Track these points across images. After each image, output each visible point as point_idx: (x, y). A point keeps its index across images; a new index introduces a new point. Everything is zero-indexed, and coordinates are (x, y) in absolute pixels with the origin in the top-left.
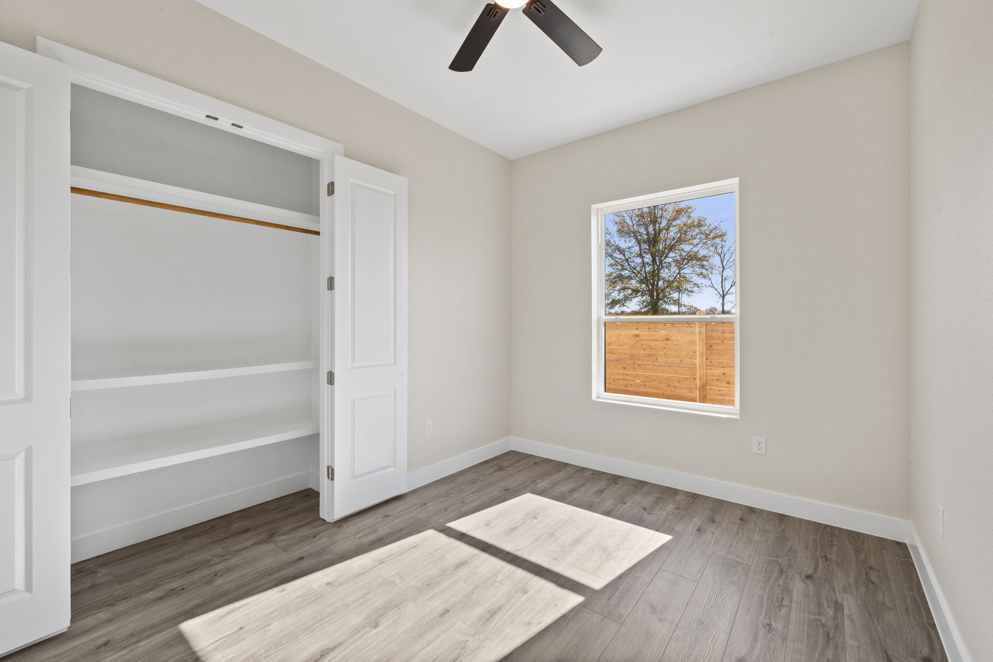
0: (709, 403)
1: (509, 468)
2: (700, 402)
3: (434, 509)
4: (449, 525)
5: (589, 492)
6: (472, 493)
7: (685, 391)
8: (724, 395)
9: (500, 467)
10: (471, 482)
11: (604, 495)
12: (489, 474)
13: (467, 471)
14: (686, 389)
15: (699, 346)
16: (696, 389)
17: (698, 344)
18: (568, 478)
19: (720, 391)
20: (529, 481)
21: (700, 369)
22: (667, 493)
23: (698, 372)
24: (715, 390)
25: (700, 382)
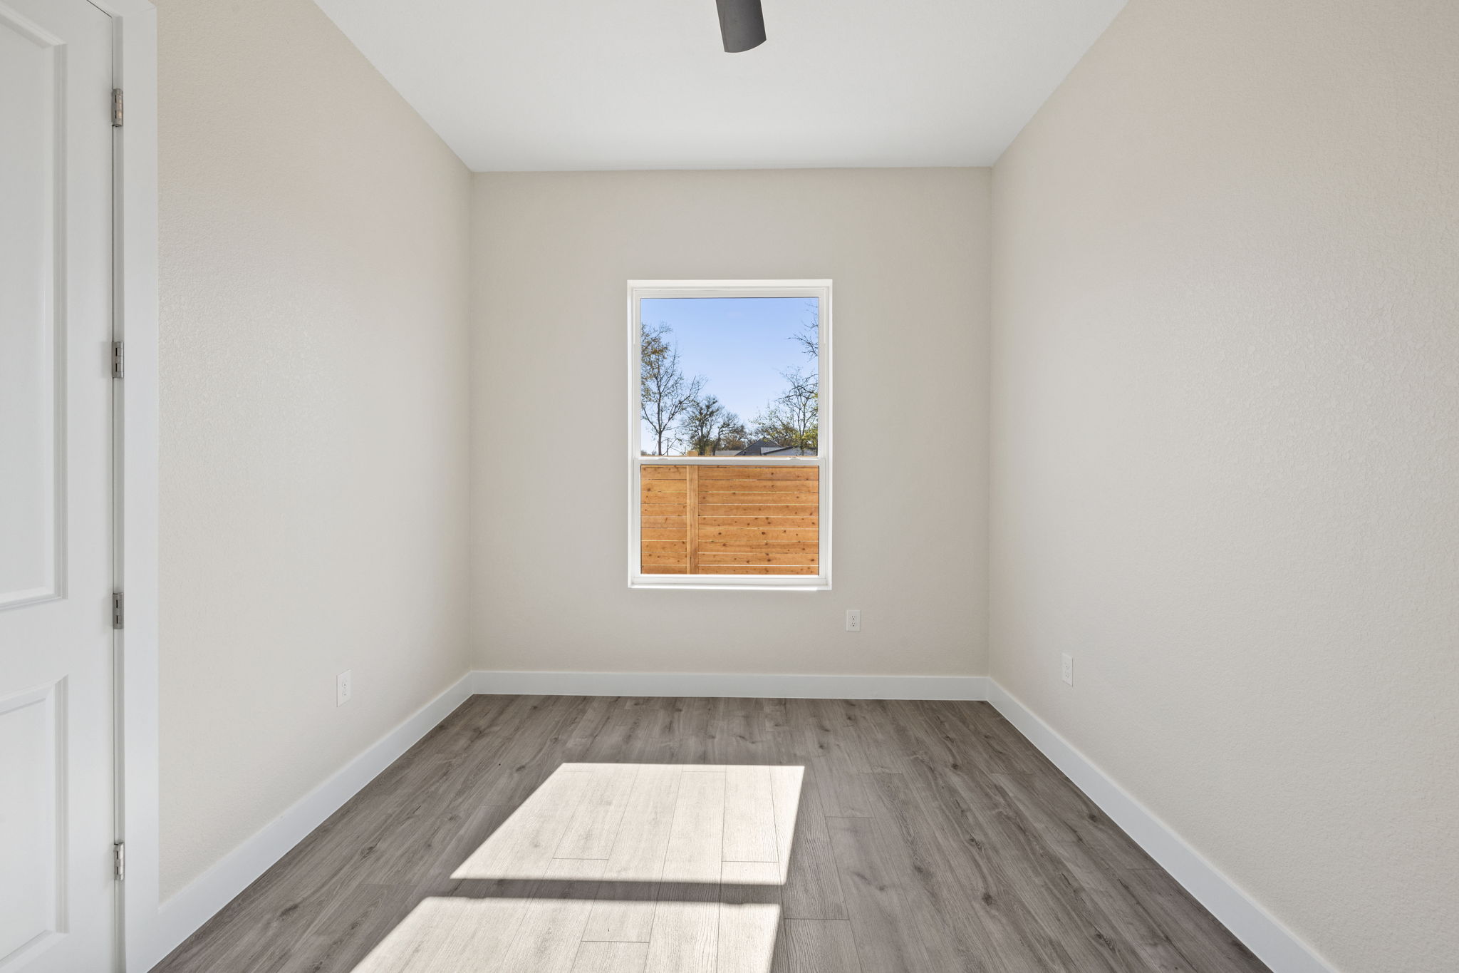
0: (702, 573)
1: (496, 729)
2: (691, 573)
3: (400, 852)
4: (459, 873)
5: (650, 734)
6: (460, 793)
7: (672, 560)
8: (719, 561)
9: (475, 730)
10: (440, 774)
11: (677, 733)
12: (466, 749)
13: (415, 755)
14: (673, 557)
15: (690, 499)
16: (686, 557)
17: (688, 495)
18: (606, 722)
19: (714, 556)
20: (548, 743)
21: (691, 530)
22: (750, 707)
23: (688, 533)
24: (709, 555)
25: (691, 547)
